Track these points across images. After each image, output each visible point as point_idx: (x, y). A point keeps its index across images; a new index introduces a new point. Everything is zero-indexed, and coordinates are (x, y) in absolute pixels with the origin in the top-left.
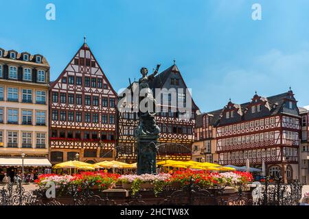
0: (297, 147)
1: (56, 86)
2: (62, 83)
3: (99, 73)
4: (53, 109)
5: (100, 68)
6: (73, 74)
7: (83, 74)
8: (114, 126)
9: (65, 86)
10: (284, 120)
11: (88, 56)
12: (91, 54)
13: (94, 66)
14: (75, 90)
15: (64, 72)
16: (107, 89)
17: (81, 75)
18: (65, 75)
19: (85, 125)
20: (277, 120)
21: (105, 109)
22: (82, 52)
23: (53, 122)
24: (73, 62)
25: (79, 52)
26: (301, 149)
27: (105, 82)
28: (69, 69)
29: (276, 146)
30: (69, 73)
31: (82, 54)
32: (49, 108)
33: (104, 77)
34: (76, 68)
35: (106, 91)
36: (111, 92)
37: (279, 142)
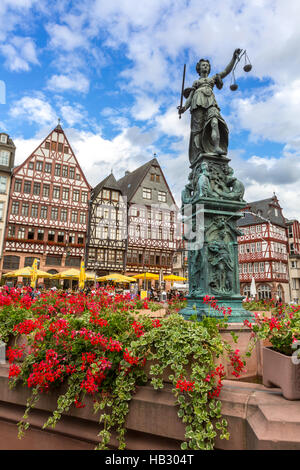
0: (285, 262)
1: (21, 172)
2: (28, 168)
3: (72, 160)
4: (14, 200)
5: (73, 154)
6: (42, 159)
7: (54, 160)
8: (85, 226)
9: (31, 173)
10: (271, 229)
11: (61, 139)
12: (65, 138)
13: (67, 152)
14: (42, 179)
15: (32, 156)
16: (79, 180)
17: (51, 161)
18: (33, 160)
19: (51, 222)
20: (264, 229)
21: (76, 204)
22: (55, 135)
23: (11, 217)
24: (43, 145)
25: (51, 135)
26: (290, 264)
27: (78, 172)
28: (39, 152)
29: (264, 260)
30: (38, 158)
31: (55, 137)
32: (10, 198)
33: (78, 166)
34: (47, 152)
35: (78, 183)
36: (84, 185)
37: (267, 256)
